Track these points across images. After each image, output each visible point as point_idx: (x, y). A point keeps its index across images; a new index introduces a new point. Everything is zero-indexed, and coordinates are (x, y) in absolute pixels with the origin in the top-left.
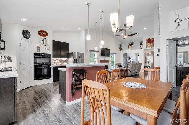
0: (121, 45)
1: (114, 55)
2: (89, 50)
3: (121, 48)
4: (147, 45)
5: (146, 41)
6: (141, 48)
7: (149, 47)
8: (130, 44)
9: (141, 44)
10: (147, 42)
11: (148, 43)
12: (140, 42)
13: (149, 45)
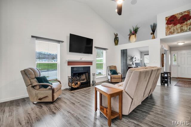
0: (117, 35)
1: (104, 52)
2: (32, 37)
3: (116, 41)
4: (168, 28)
5: (165, 22)
6: (154, 38)
7: (171, 33)
8: (132, 31)
9: (154, 29)
10: (167, 24)
11: (170, 26)
12: (151, 26)
13: (172, 30)
